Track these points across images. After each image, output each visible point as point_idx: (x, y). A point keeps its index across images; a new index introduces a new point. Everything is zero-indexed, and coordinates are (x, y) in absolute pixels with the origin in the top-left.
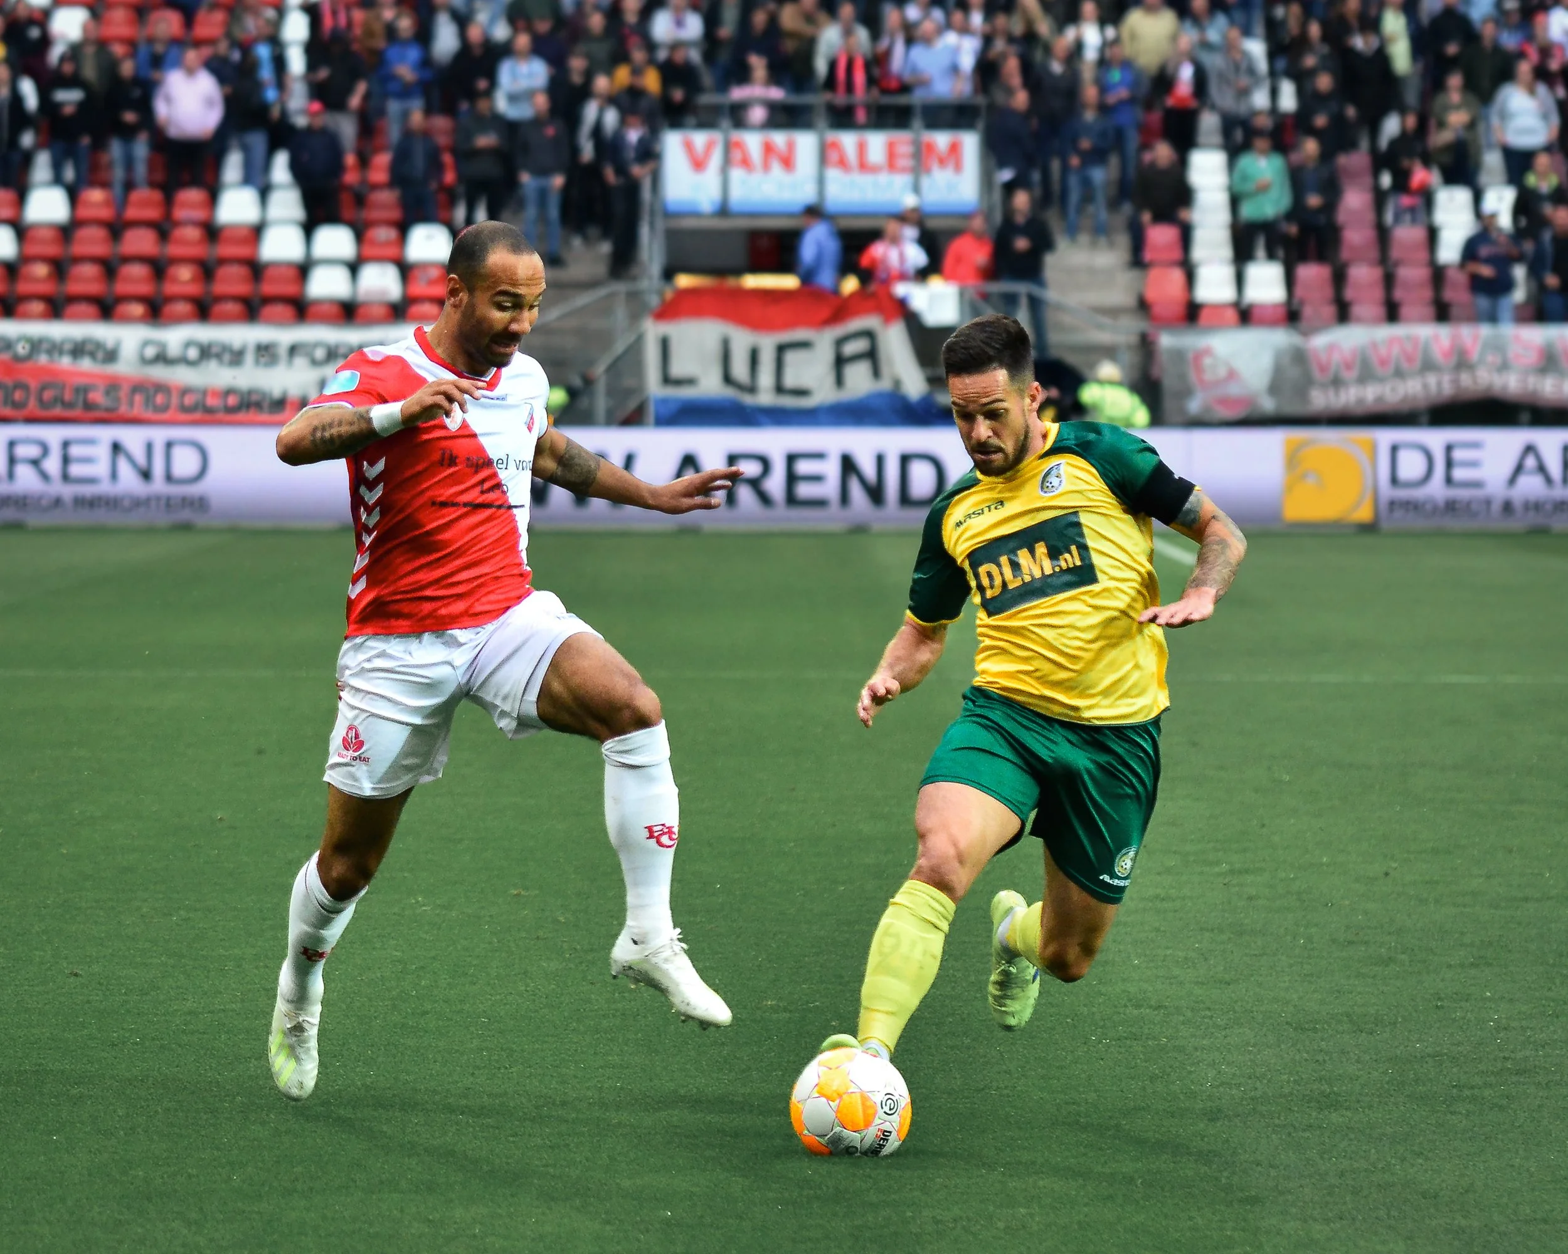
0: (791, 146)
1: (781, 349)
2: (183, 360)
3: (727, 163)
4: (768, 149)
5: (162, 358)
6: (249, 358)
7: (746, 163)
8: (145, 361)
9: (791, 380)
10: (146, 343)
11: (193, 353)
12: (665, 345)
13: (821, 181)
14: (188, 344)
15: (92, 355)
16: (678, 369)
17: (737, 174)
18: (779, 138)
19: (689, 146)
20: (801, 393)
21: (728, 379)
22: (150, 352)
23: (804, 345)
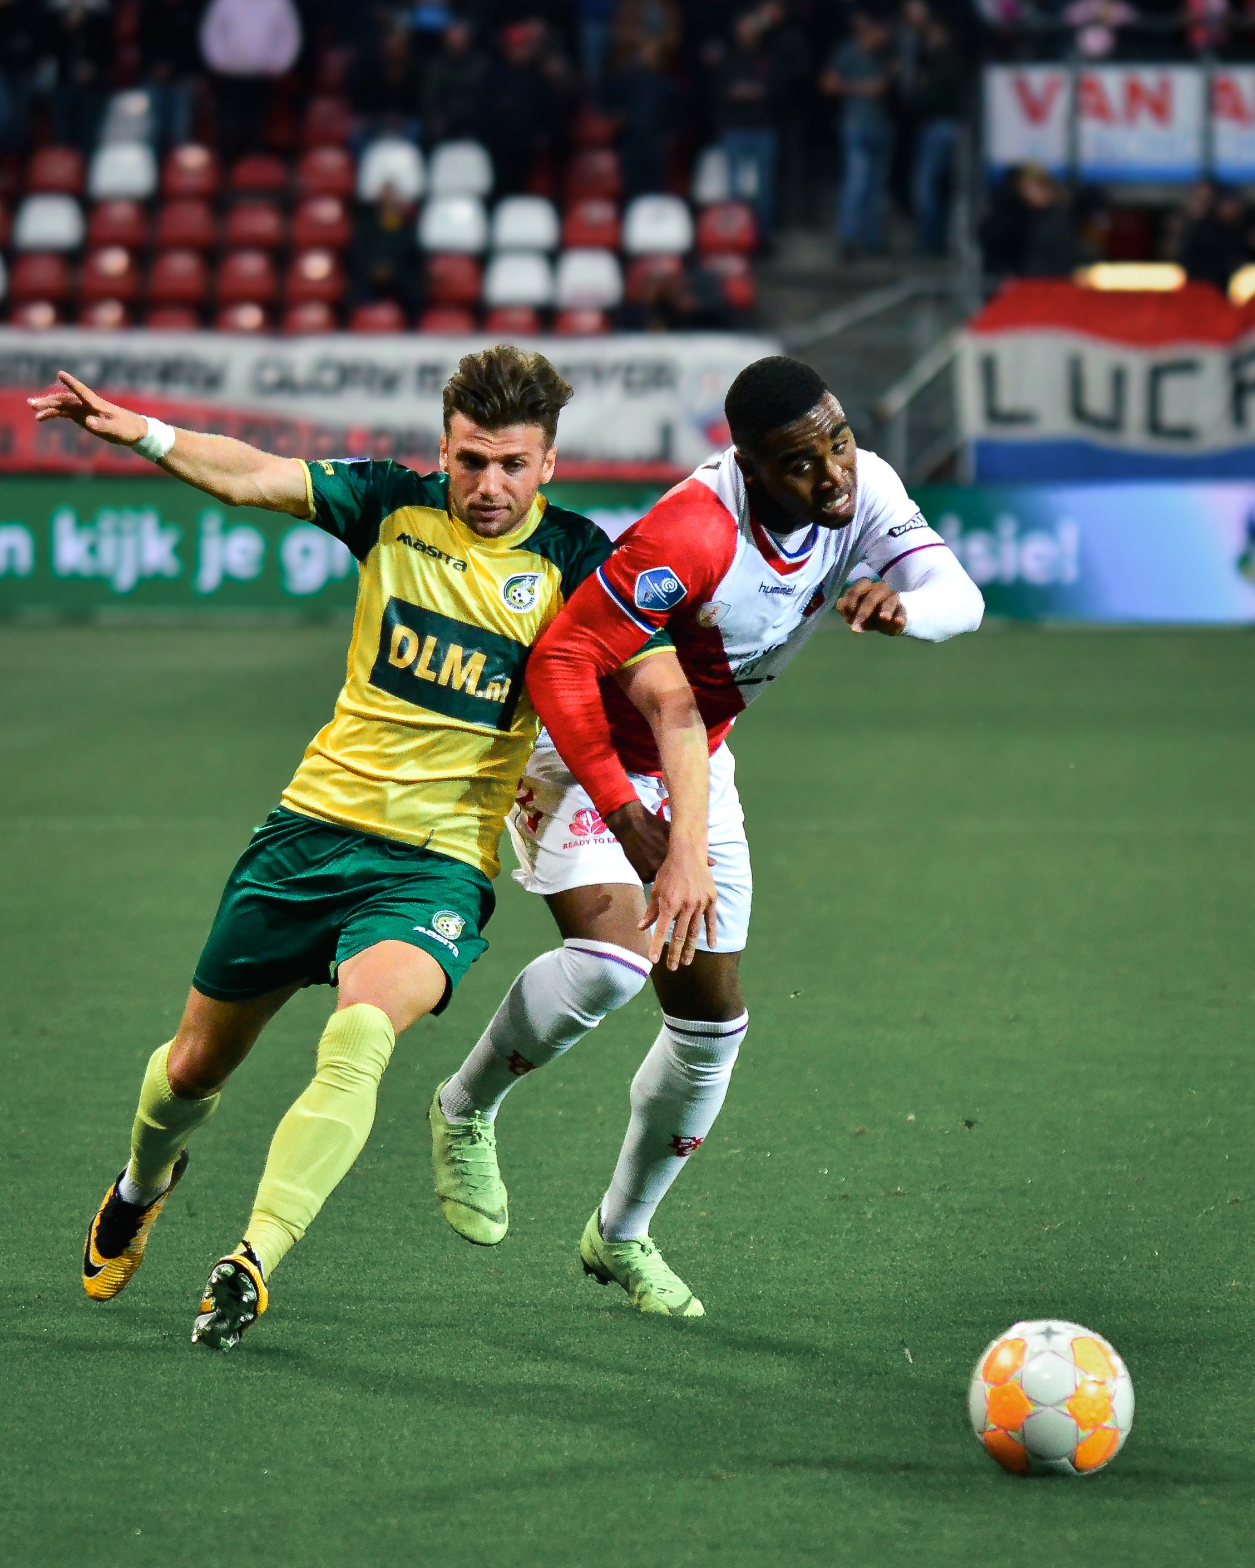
0: (1165, 88)
1: (1156, 375)
2: (314, 387)
3: (1075, 111)
4: (1134, 93)
5: (286, 385)
6: (409, 382)
7: (1102, 111)
8: (262, 389)
9: (1172, 414)
10: (261, 366)
11: (329, 377)
12: (989, 368)
13: (1207, 137)
14: (323, 365)
15: (191, 381)
16: (1007, 400)
17: (1090, 128)
18: (1148, 77)
19: (1022, 89)
20: (1184, 433)
21: (1078, 411)
22: (271, 376)
23: (1187, 367)
